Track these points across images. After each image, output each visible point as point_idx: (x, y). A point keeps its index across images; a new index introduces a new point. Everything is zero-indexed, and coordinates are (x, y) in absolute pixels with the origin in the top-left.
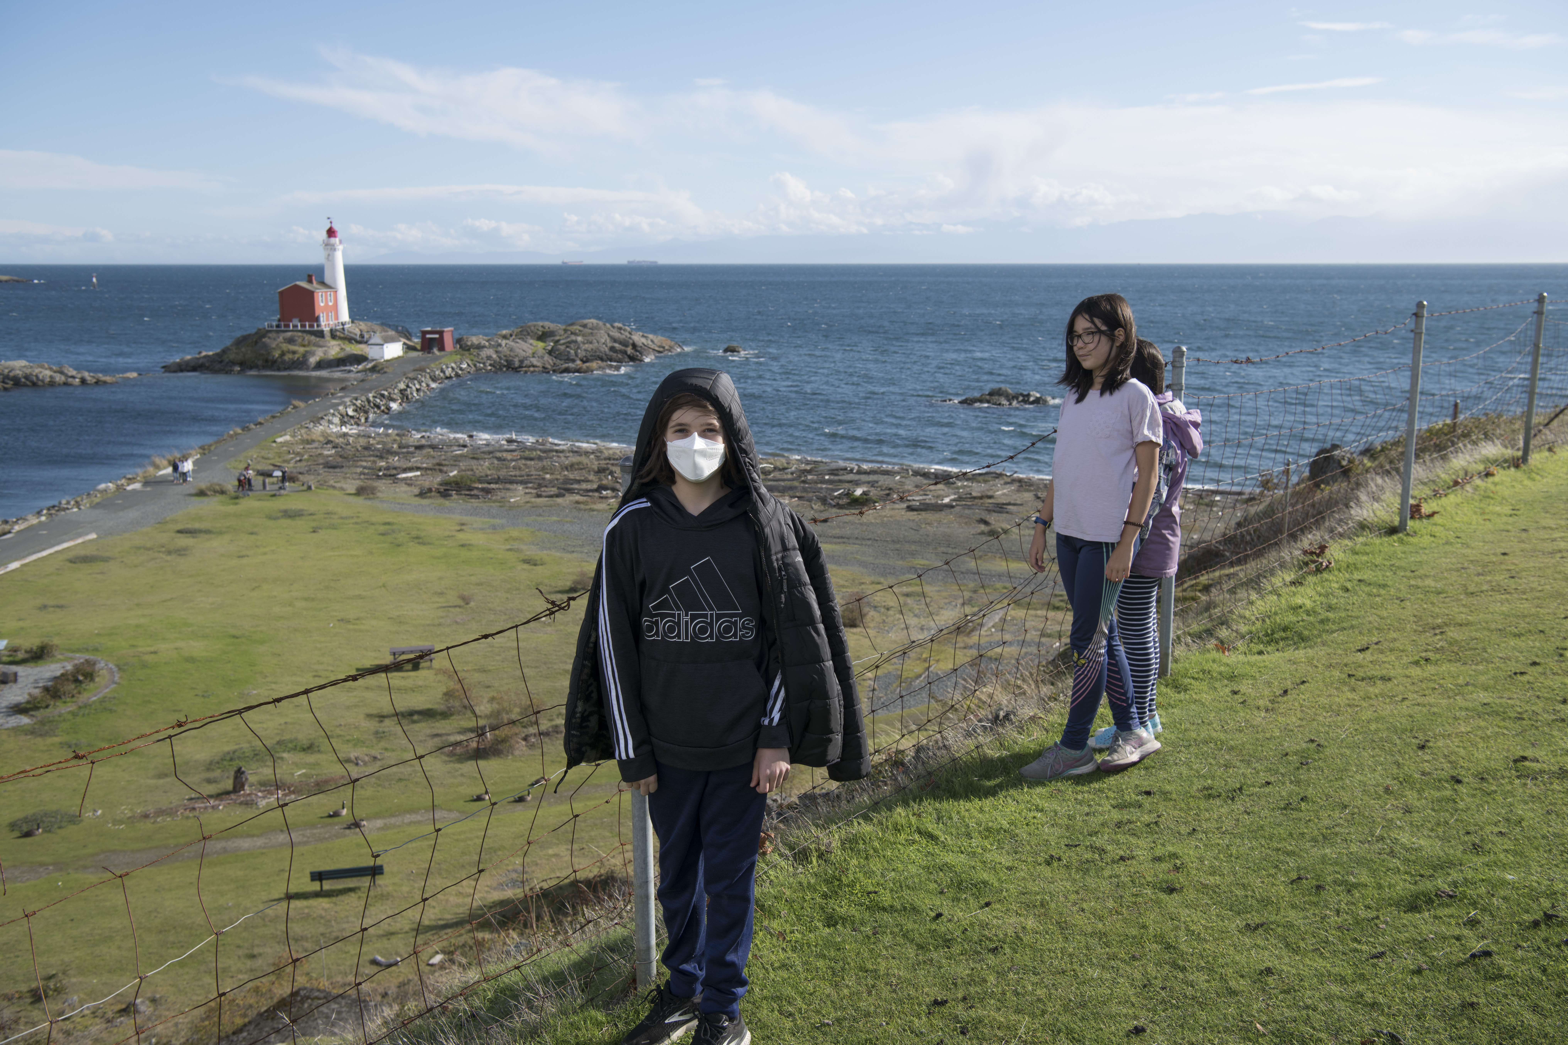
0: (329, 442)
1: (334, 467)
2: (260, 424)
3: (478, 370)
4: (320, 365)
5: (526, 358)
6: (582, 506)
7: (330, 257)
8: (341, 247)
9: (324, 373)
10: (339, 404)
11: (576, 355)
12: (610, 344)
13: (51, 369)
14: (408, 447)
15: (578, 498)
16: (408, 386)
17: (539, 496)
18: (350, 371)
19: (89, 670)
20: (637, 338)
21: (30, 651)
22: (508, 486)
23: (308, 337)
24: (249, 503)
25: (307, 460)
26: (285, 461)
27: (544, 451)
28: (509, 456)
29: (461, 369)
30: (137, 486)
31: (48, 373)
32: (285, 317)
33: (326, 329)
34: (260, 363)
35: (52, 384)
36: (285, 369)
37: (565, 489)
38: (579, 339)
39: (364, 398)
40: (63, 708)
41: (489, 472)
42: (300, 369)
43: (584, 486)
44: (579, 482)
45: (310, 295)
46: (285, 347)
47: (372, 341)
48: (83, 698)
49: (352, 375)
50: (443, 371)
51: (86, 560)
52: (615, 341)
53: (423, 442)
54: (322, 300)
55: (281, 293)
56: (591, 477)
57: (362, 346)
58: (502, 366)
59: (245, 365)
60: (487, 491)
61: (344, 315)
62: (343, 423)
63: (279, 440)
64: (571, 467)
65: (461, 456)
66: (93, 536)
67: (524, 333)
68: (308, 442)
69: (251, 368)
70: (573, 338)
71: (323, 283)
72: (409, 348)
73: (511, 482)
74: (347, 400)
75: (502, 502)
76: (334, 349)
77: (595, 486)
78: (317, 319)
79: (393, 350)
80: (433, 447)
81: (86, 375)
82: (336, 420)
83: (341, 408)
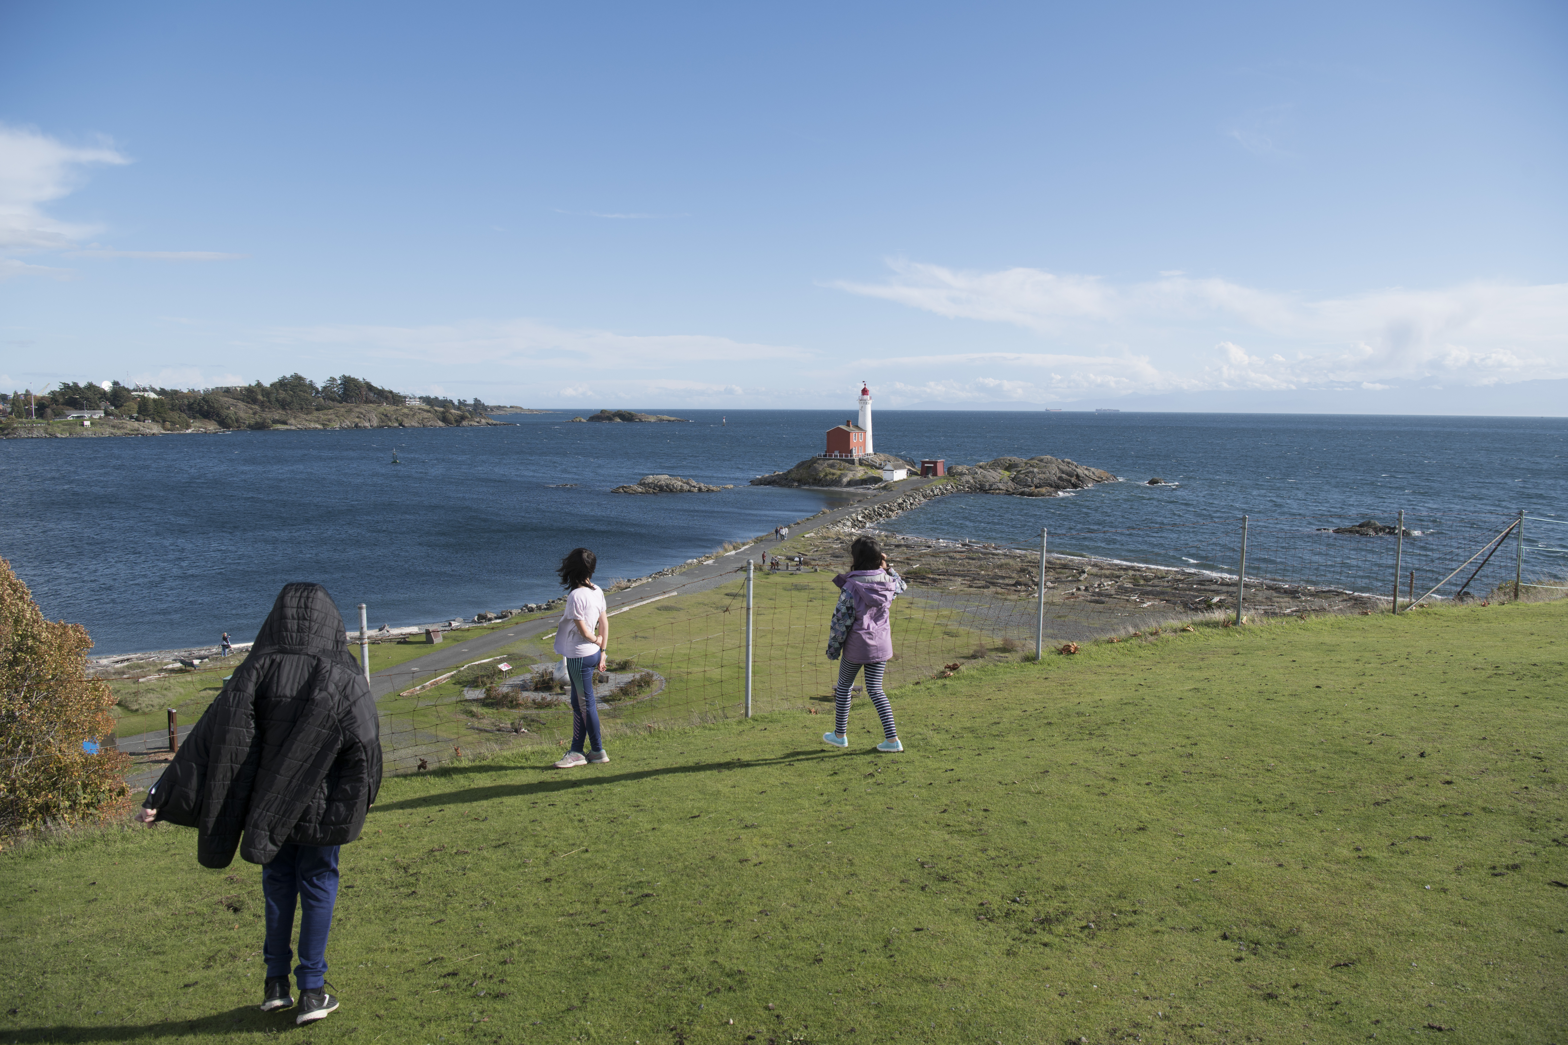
0: (839, 539)
1: (837, 557)
2: (798, 524)
3: (959, 490)
4: (850, 484)
5: (994, 483)
6: (1000, 596)
7: (863, 408)
8: (870, 402)
9: (851, 489)
10: (853, 512)
11: (1032, 482)
12: (1058, 475)
13: (682, 481)
14: (890, 545)
15: (999, 590)
16: (904, 501)
17: (970, 586)
18: (869, 489)
19: (647, 679)
20: (1080, 471)
21: (619, 664)
22: (952, 578)
23: (843, 464)
24: (775, 578)
25: (821, 551)
26: (807, 551)
27: (985, 554)
28: (958, 556)
29: (946, 490)
30: (710, 562)
31: (680, 483)
32: (830, 450)
33: (856, 459)
34: (811, 481)
35: (681, 491)
36: (827, 486)
37: (991, 582)
38: (1036, 470)
39: (871, 509)
40: (628, 702)
41: (941, 567)
42: (836, 486)
43: (1007, 581)
44: (1003, 578)
45: (847, 435)
46: (828, 470)
47: (886, 468)
48: (640, 697)
49: (870, 491)
50: (932, 491)
51: (667, 609)
52: (1063, 472)
53: (902, 542)
54: (855, 439)
55: (828, 433)
56: (1014, 575)
57: (880, 471)
58: (977, 488)
59: (801, 482)
60: (935, 580)
61: (870, 449)
62: (854, 526)
63: (806, 536)
64: (1000, 567)
65: (926, 554)
66: (675, 593)
67: (995, 465)
68: (825, 538)
69: (805, 484)
70: (1031, 469)
71: (857, 427)
72: (911, 473)
73: (955, 575)
74: (859, 509)
75: (943, 589)
76: (860, 473)
77: (1012, 582)
78: (851, 452)
79: (900, 475)
80: (907, 546)
81: (702, 485)
82: (849, 524)
83: (854, 515)
